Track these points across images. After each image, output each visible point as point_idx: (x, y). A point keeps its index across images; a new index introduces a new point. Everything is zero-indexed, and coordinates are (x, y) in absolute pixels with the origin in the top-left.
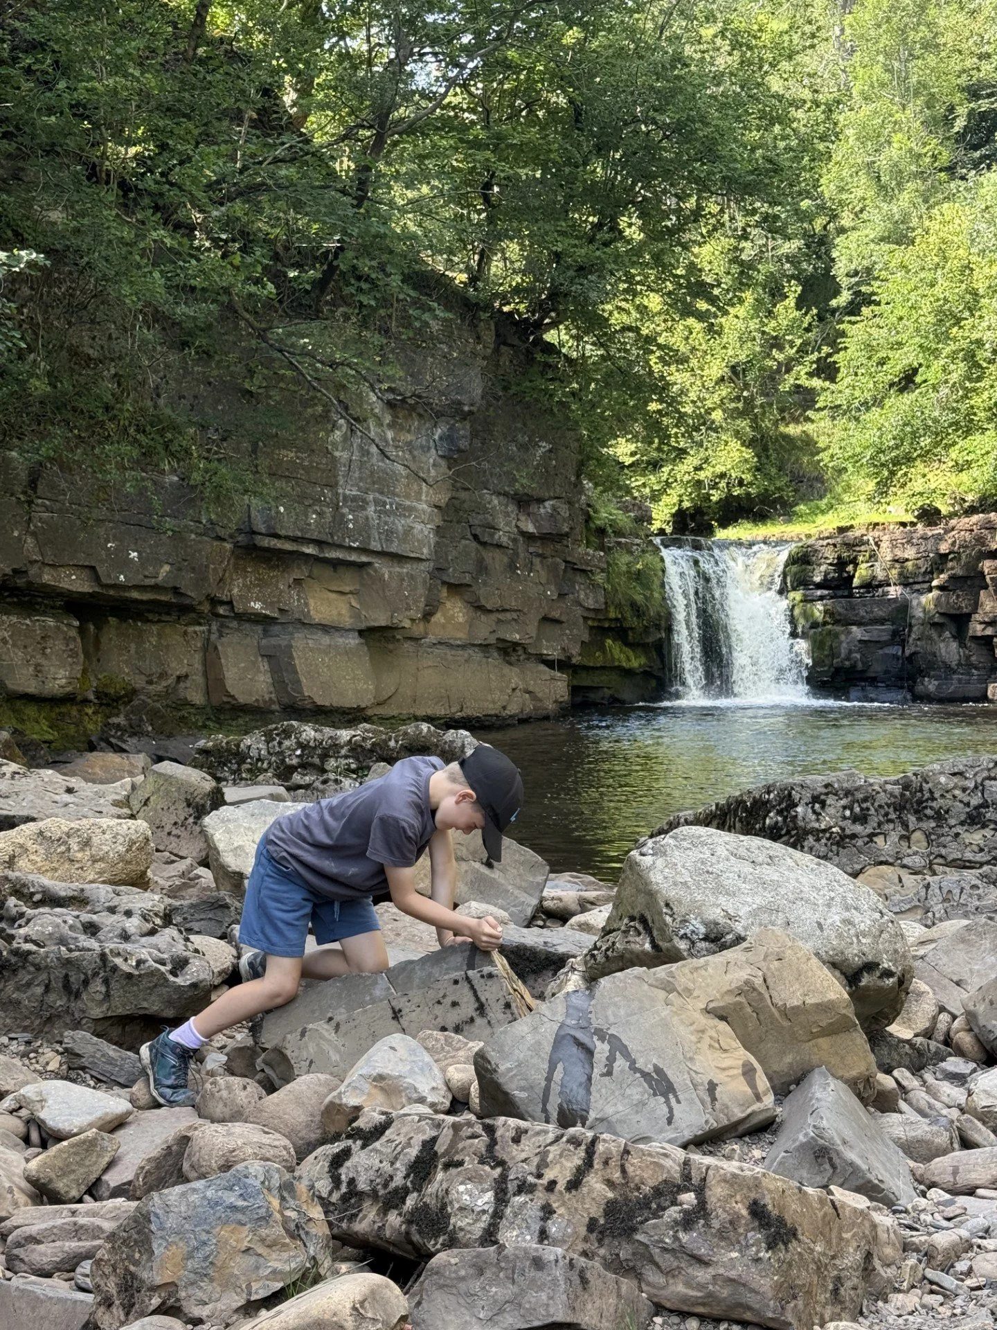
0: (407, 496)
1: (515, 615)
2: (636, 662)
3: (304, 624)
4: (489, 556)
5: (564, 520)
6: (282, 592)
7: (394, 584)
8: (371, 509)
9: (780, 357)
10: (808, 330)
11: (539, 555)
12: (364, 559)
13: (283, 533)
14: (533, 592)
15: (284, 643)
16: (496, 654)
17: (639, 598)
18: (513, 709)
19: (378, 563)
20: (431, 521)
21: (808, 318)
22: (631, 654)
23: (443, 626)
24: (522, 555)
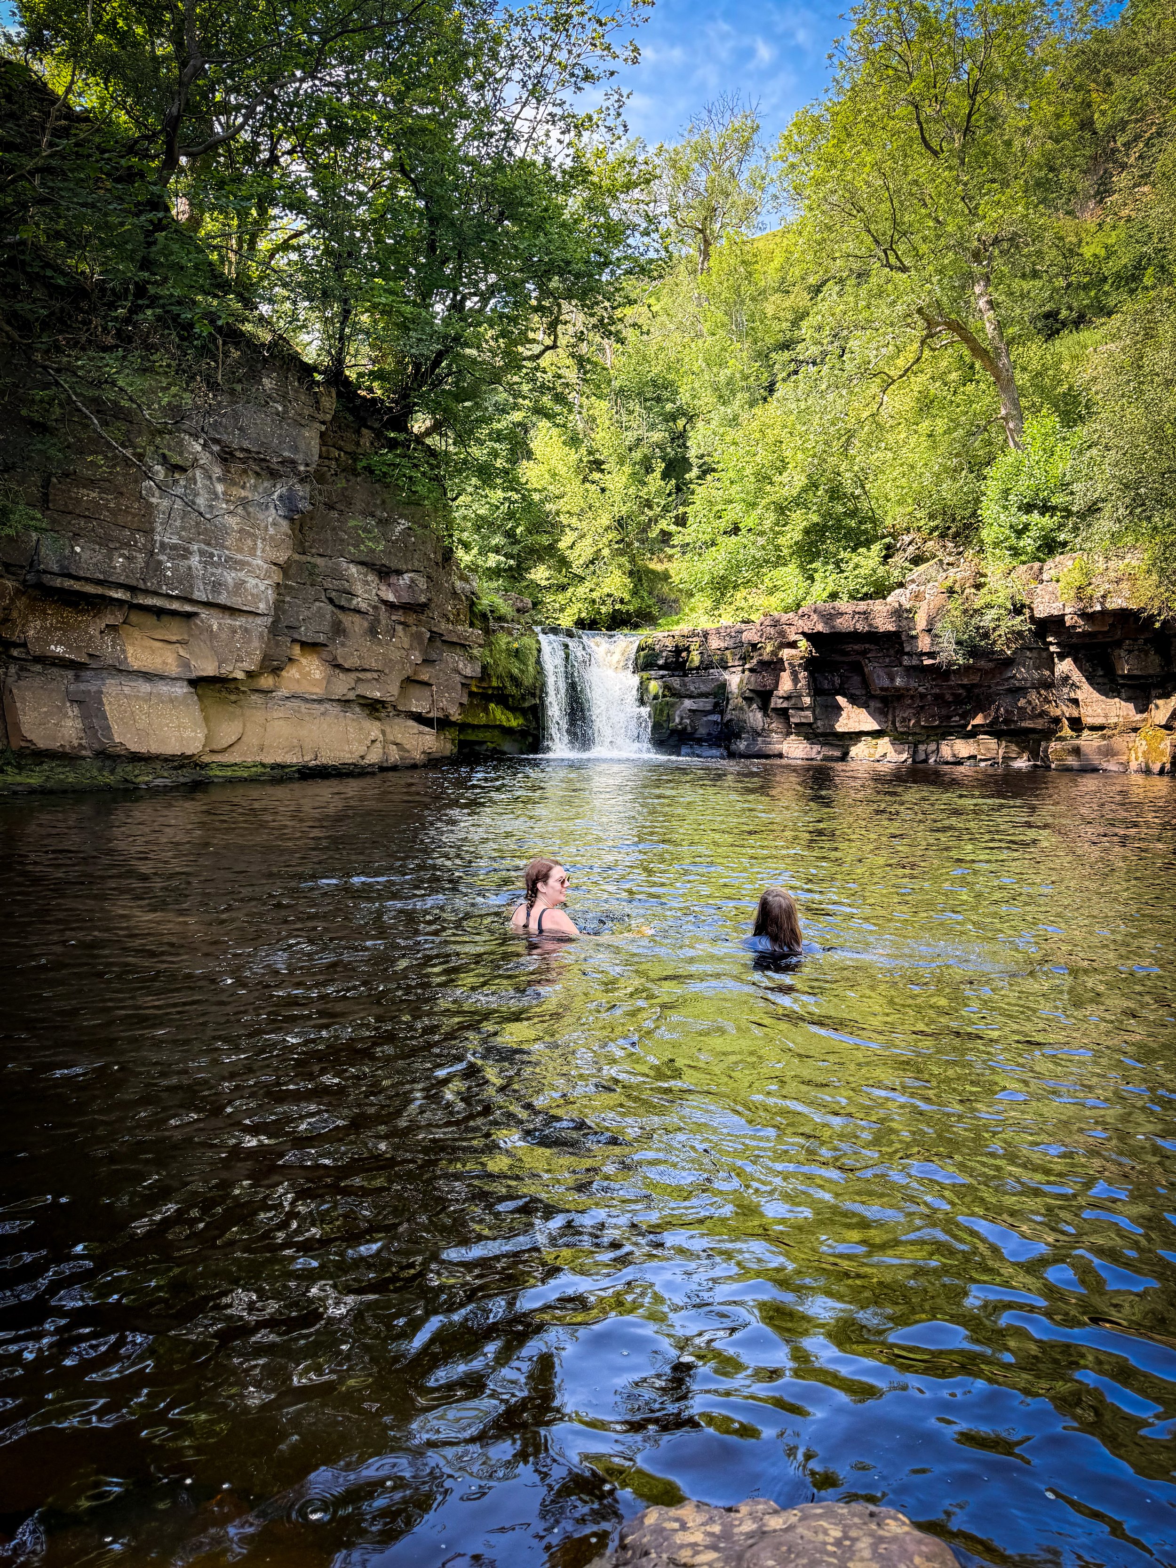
0: (240, 550)
1: (375, 675)
2: (514, 722)
3: (121, 671)
4: (347, 620)
5: (422, 591)
6: (91, 637)
7: (223, 636)
8: (195, 561)
9: (651, 513)
10: (669, 495)
11: (401, 623)
12: (188, 608)
13: (81, 574)
14: (396, 655)
15: (93, 689)
16: (357, 709)
17: (516, 671)
18: (374, 757)
19: (204, 613)
20: (267, 576)
21: (669, 487)
22: (511, 716)
23: (298, 681)
24: (384, 622)
